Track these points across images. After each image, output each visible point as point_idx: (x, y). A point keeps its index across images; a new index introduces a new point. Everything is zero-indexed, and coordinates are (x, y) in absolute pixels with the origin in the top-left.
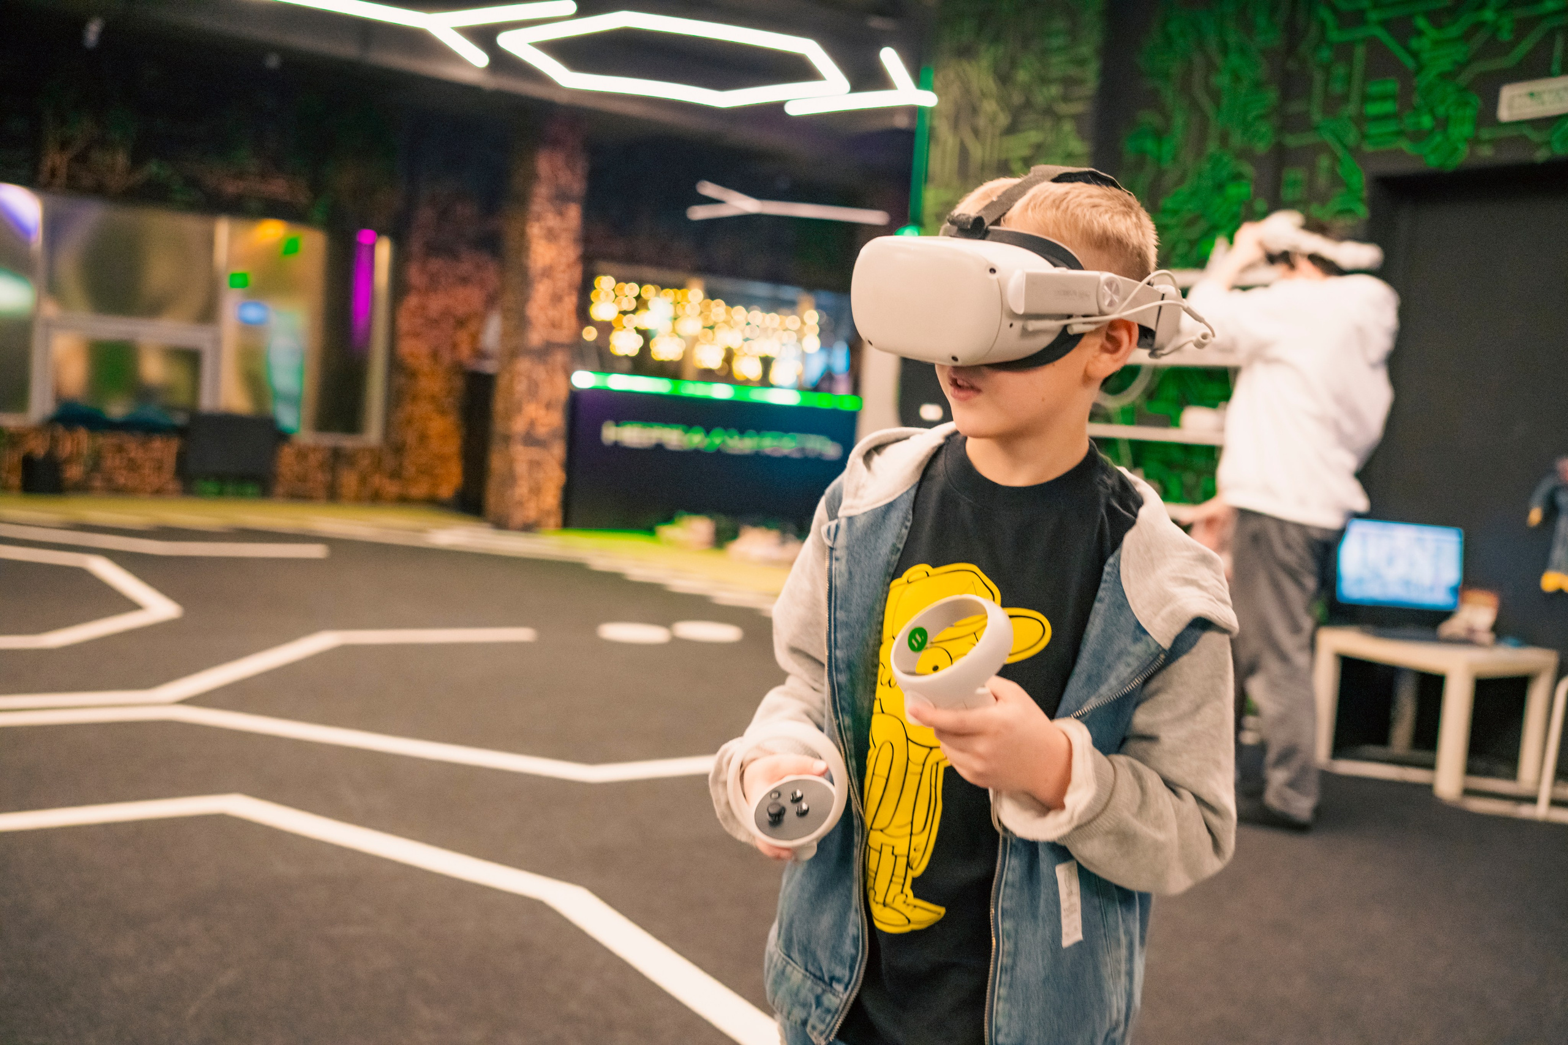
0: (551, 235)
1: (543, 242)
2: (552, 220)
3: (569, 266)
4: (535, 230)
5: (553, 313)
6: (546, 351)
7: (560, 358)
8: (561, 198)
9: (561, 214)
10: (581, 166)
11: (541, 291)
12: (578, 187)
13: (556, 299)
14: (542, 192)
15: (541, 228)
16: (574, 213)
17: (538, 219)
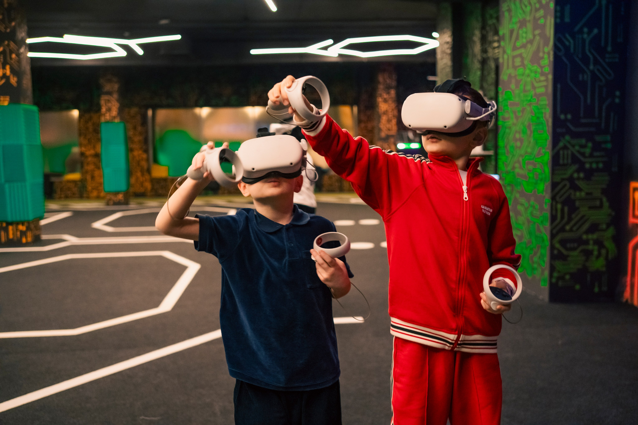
0: (385, 101)
1: (383, 103)
2: (385, 96)
3: (393, 110)
4: (380, 100)
5: (388, 126)
6: (387, 139)
7: (392, 140)
8: (388, 88)
9: (388, 93)
10: (394, 77)
11: (384, 119)
12: (394, 83)
13: (389, 121)
14: (381, 87)
15: (382, 98)
16: (393, 92)
17: (381, 96)
